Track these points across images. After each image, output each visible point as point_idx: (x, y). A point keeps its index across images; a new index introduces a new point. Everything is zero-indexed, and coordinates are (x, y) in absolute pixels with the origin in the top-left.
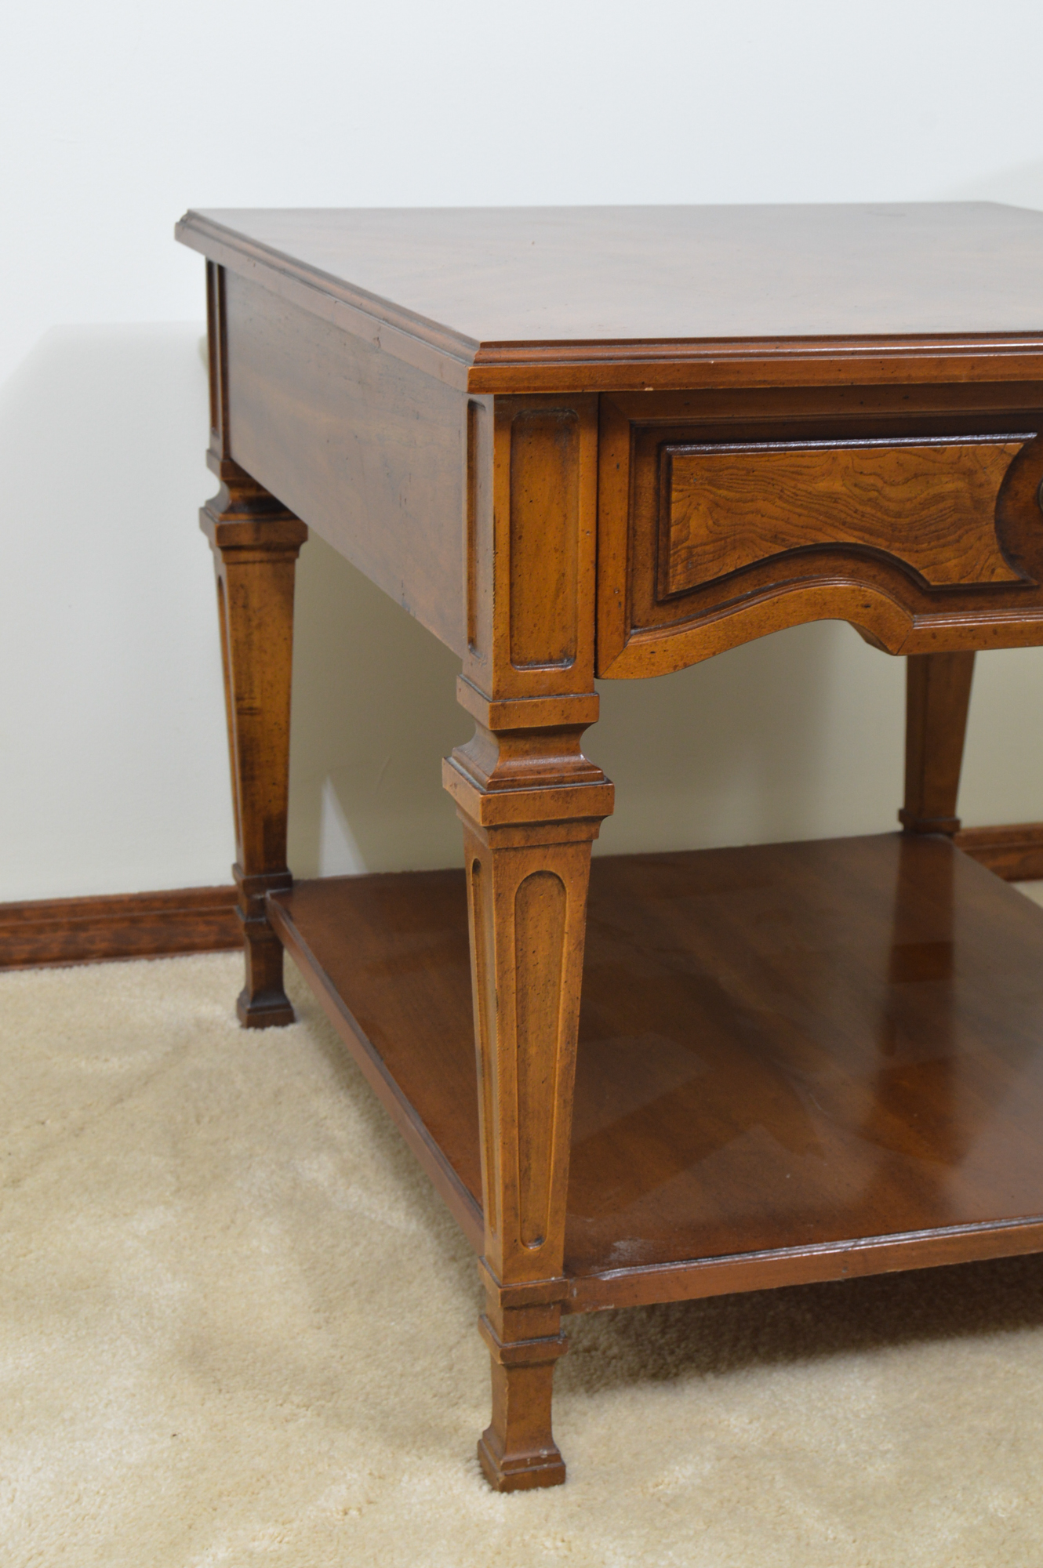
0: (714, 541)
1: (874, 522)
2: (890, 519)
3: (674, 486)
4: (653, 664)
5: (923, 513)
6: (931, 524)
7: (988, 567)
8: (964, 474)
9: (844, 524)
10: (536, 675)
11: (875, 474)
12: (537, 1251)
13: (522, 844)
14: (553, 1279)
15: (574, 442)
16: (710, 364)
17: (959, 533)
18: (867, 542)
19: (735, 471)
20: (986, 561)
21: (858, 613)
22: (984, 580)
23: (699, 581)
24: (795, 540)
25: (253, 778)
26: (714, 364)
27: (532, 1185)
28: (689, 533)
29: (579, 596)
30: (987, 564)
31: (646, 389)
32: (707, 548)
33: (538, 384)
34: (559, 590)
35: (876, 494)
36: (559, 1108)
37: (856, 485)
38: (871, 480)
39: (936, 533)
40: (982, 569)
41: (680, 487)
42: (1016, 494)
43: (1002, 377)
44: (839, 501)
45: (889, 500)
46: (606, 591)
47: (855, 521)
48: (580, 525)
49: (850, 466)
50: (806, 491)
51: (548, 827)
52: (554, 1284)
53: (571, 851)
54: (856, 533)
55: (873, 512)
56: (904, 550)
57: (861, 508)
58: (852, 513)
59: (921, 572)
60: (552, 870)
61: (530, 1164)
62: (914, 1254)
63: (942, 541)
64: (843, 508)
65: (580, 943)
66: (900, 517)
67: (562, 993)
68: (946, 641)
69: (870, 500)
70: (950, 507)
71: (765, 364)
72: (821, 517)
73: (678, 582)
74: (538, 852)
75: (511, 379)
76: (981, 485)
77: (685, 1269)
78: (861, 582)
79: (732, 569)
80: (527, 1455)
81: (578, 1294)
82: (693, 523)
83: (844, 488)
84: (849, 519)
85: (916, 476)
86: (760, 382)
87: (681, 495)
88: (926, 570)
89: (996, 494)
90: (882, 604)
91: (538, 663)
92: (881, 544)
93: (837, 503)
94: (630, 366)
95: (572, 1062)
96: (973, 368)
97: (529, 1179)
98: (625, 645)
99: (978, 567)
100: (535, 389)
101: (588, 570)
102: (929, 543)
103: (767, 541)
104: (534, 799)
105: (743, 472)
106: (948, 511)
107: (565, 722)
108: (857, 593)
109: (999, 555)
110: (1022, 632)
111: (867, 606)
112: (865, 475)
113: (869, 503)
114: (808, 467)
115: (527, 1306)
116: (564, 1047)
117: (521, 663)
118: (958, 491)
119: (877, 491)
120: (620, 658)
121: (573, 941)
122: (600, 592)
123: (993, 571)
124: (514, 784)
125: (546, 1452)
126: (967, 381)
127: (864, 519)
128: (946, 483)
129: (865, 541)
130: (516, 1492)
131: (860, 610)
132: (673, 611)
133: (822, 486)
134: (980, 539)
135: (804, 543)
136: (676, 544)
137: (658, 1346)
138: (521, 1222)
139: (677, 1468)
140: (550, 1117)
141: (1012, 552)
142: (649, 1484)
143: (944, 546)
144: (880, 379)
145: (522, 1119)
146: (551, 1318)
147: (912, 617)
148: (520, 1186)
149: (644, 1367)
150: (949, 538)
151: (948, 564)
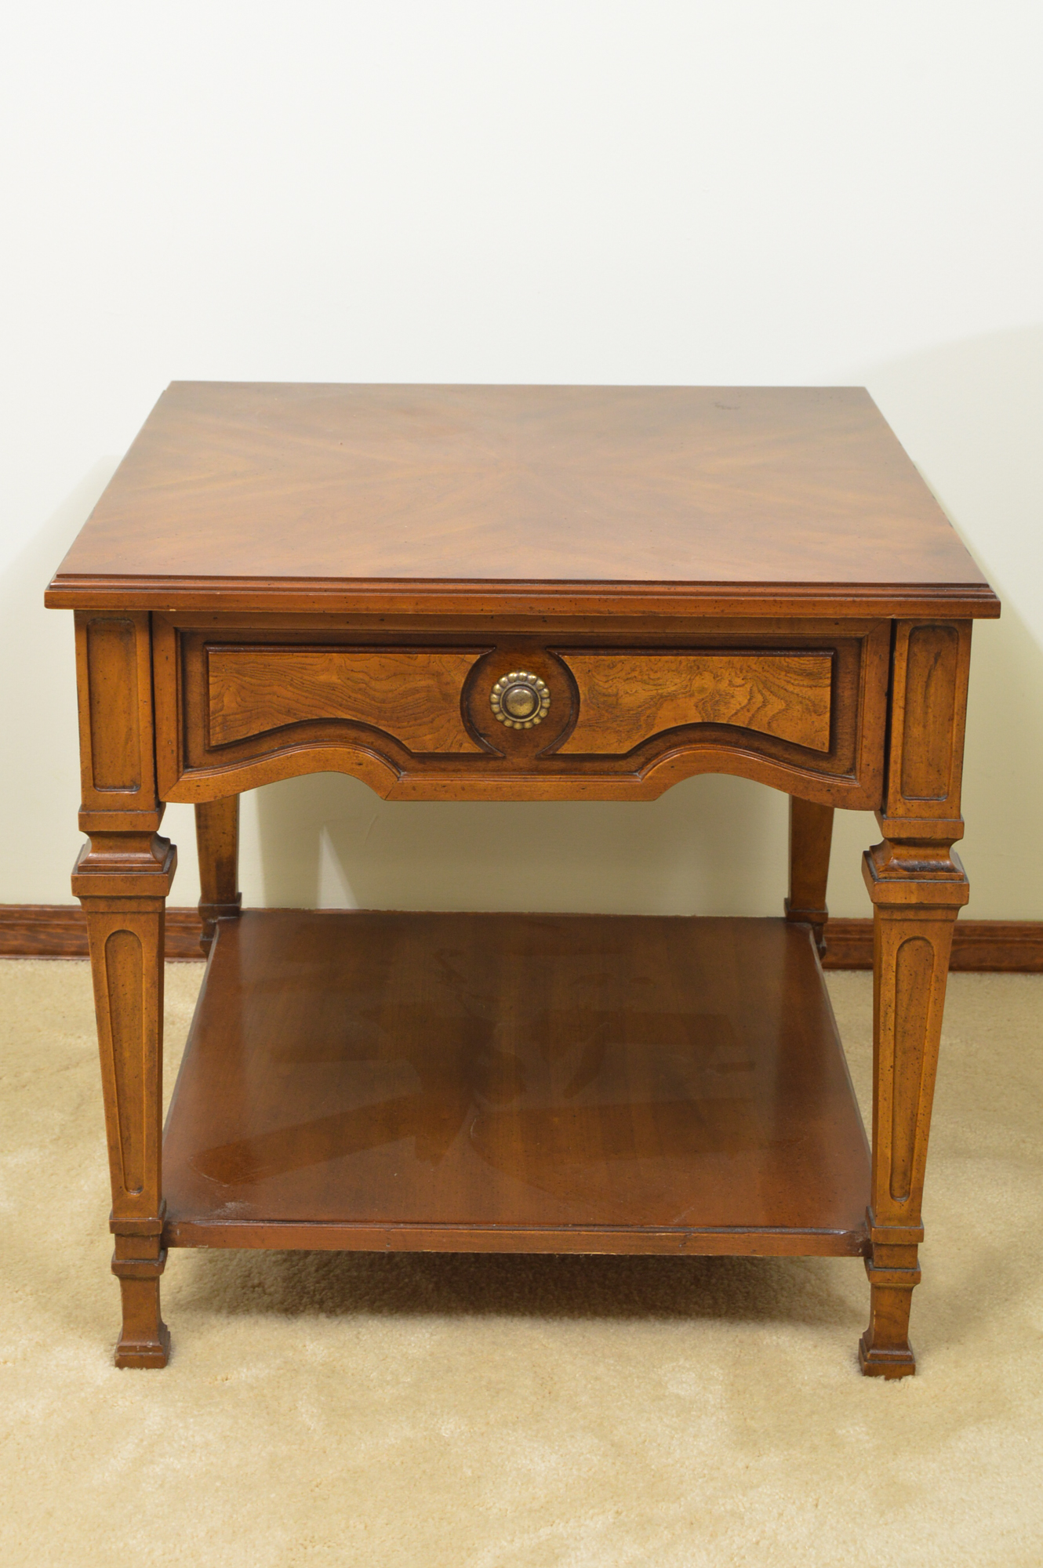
0: (242, 712)
1: (364, 705)
2: (376, 704)
3: (210, 673)
4: (199, 794)
5: (402, 701)
6: (409, 709)
7: (456, 742)
8: (434, 675)
9: (341, 705)
10: (112, 796)
11: (362, 672)
12: (138, 1197)
13: (106, 910)
14: (150, 1218)
15: (134, 641)
16: (217, 595)
17: (432, 716)
18: (360, 719)
19: (255, 665)
20: (455, 737)
21: (353, 769)
22: (453, 750)
23: (232, 739)
24: (304, 715)
25: (206, 827)
26: (219, 595)
28: (223, 706)
29: (141, 744)
30: (456, 739)
31: (171, 610)
32: (237, 716)
33: (93, 604)
34: (128, 739)
35: (364, 686)
36: (146, 1096)
37: (348, 679)
38: (360, 676)
39: (414, 716)
40: (452, 743)
41: (215, 674)
42: (482, 691)
43: (440, 611)
44: (336, 689)
45: (375, 690)
46: (161, 743)
47: (349, 704)
48: (140, 697)
49: (343, 665)
50: (310, 681)
51: (123, 900)
52: (149, 1222)
53: (143, 918)
54: (350, 712)
55: (363, 698)
56: (389, 726)
57: (353, 695)
58: (346, 698)
59: (403, 742)
60: (130, 930)
63: (419, 721)
64: (340, 695)
65: (154, 983)
66: (384, 702)
67: (144, 1016)
68: (425, 793)
69: (360, 689)
70: (423, 698)
71: (257, 596)
72: (323, 700)
73: (217, 739)
74: (119, 917)
75: (74, 600)
76: (448, 684)
77: (262, 1227)
78: (356, 747)
79: (257, 732)
80: (137, 1344)
81: (180, 1234)
82: (226, 700)
83: (339, 681)
84: (344, 702)
86: (254, 608)
87: (216, 679)
88: (407, 741)
89: (460, 690)
90: (372, 763)
91: (115, 788)
92: (371, 721)
94: (159, 594)
95: (154, 1066)
96: (417, 604)
97: (130, 1145)
98: (178, 779)
99: (449, 741)
100: (91, 607)
101: (146, 727)
102: (409, 722)
103: (282, 714)
104: (109, 880)
105: (263, 666)
106: (422, 700)
107: (133, 830)
108: (352, 754)
109: (466, 734)
110: (485, 790)
111: (360, 764)
112: (354, 672)
113: (360, 692)
114: (312, 665)
115: (132, 1235)
116: (148, 1054)
117: (103, 787)
118: (429, 687)
119: (366, 684)
120: (174, 788)
121: (149, 981)
122: (157, 742)
123: (461, 745)
124: (96, 869)
125: (151, 1344)
127: (356, 703)
128: (420, 680)
129: (357, 718)
130: (126, 1369)
131: (355, 766)
132: (220, 757)
133: (323, 678)
134: (449, 721)
135: (310, 717)
136: (214, 713)
137: (306, 1290)
138: (124, 1174)
139: (245, 1370)
140: (142, 1103)
141: (482, 731)
142: (219, 1378)
143: (420, 725)
144: (345, 609)
145: (121, 1101)
146: (151, 1247)
147: (397, 774)
148: (122, 1149)
149: (282, 1303)
150: (425, 720)
151: (424, 738)
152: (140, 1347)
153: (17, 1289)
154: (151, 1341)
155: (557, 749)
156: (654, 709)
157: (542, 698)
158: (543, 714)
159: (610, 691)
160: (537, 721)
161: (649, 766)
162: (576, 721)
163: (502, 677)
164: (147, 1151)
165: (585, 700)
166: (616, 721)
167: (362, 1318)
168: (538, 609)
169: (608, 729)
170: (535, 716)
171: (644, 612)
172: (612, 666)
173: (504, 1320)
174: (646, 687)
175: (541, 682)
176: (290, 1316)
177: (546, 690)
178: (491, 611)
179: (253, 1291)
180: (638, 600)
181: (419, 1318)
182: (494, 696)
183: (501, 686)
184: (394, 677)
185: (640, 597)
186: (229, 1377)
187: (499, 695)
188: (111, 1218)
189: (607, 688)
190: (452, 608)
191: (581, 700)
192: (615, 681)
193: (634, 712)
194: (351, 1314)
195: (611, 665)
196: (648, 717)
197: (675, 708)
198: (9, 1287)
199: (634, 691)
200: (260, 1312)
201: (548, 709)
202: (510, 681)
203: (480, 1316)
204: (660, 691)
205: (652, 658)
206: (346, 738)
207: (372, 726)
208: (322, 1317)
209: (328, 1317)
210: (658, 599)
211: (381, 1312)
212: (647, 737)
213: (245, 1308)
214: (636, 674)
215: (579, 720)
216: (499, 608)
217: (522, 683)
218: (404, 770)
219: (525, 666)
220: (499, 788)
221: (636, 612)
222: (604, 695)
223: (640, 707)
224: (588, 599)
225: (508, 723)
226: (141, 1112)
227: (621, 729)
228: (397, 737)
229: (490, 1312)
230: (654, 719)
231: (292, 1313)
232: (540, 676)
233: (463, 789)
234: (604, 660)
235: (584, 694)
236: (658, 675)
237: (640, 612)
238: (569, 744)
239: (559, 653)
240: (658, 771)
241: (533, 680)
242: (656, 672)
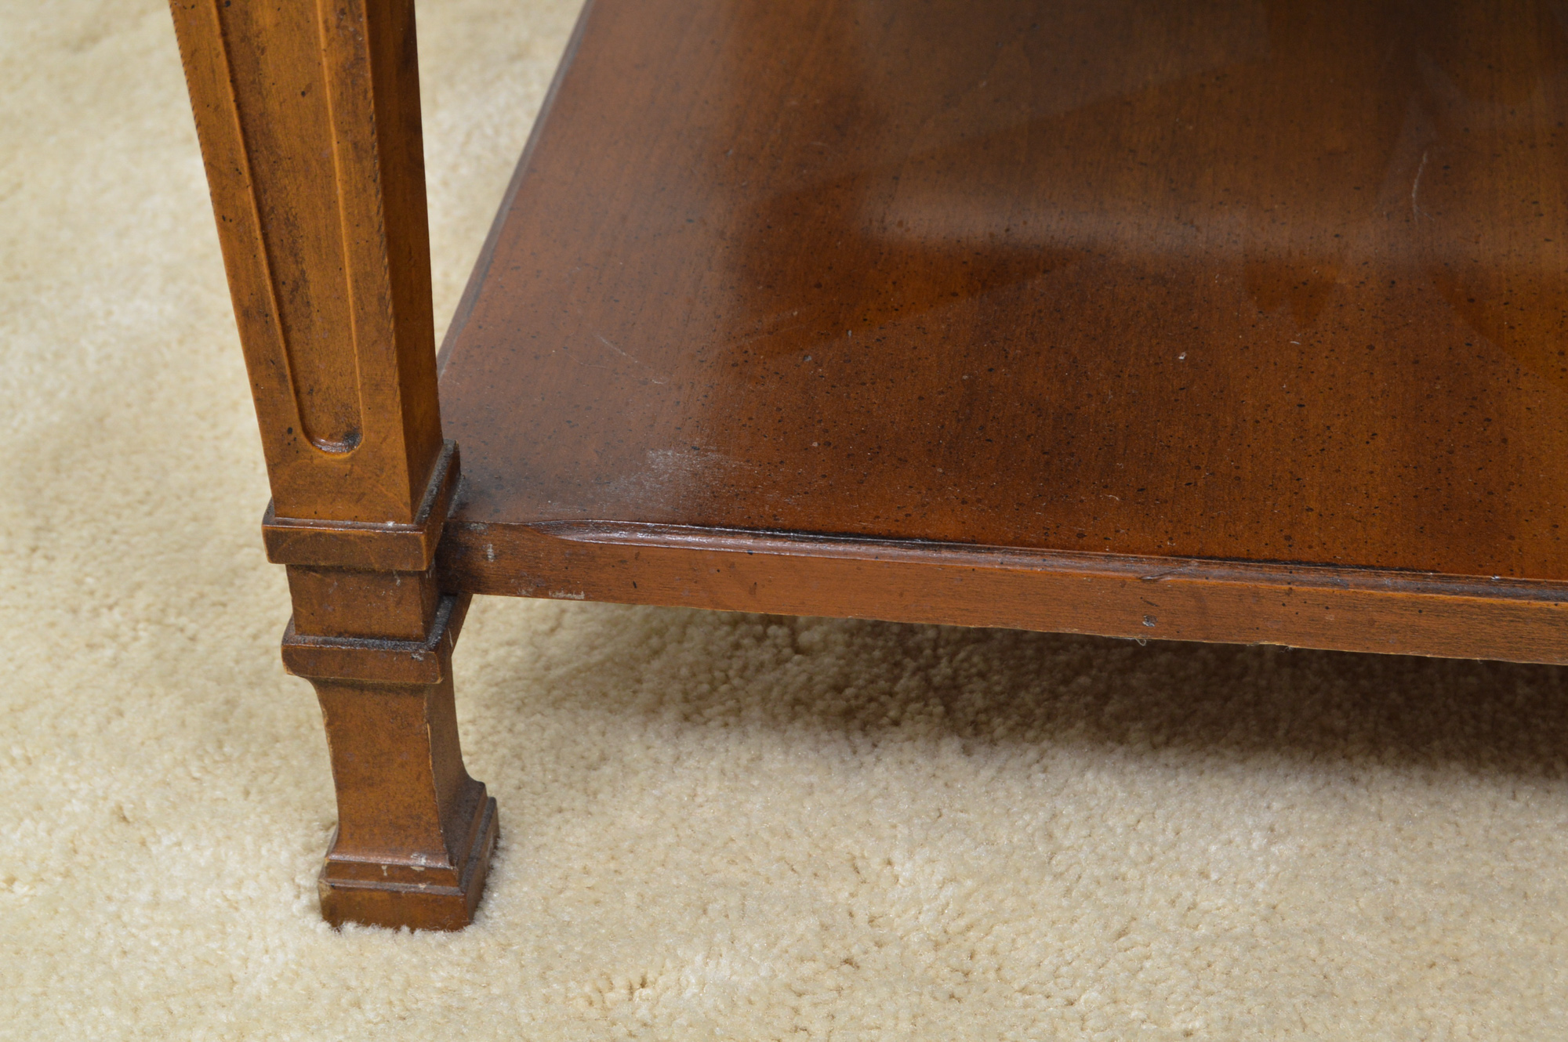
12: (345, 462)
14: (390, 524)
27: (315, 316)
36: (343, 158)
52: (385, 536)
61: (303, 272)
62: (1330, 617)
80: (381, 858)
81: (505, 557)
95: (358, 59)
115: (340, 570)
116: (333, 20)
125: (425, 862)
130: (350, 926)
137: (911, 643)
138: (297, 392)
139: (699, 959)
140: (330, 176)
142: (619, 982)
145: (263, 169)
146: (398, 603)
148: (282, 316)
149: (838, 689)
152: (390, 867)
153: (111, 601)
154: (422, 851)
164: (360, 328)
167: (1064, 762)
173: (1491, 794)
176: (857, 738)
179: (760, 639)
181: (1237, 769)
186: (650, 977)
188: (265, 521)
194: (1035, 741)
198: (92, 593)
200: (772, 723)
203: (1417, 772)
208: (950, 747)
209: (967, 751)
211: (1122, 740)
213: (731, 703)
226: (331, 205)
229: (1448, 755)
231: (863, 728)
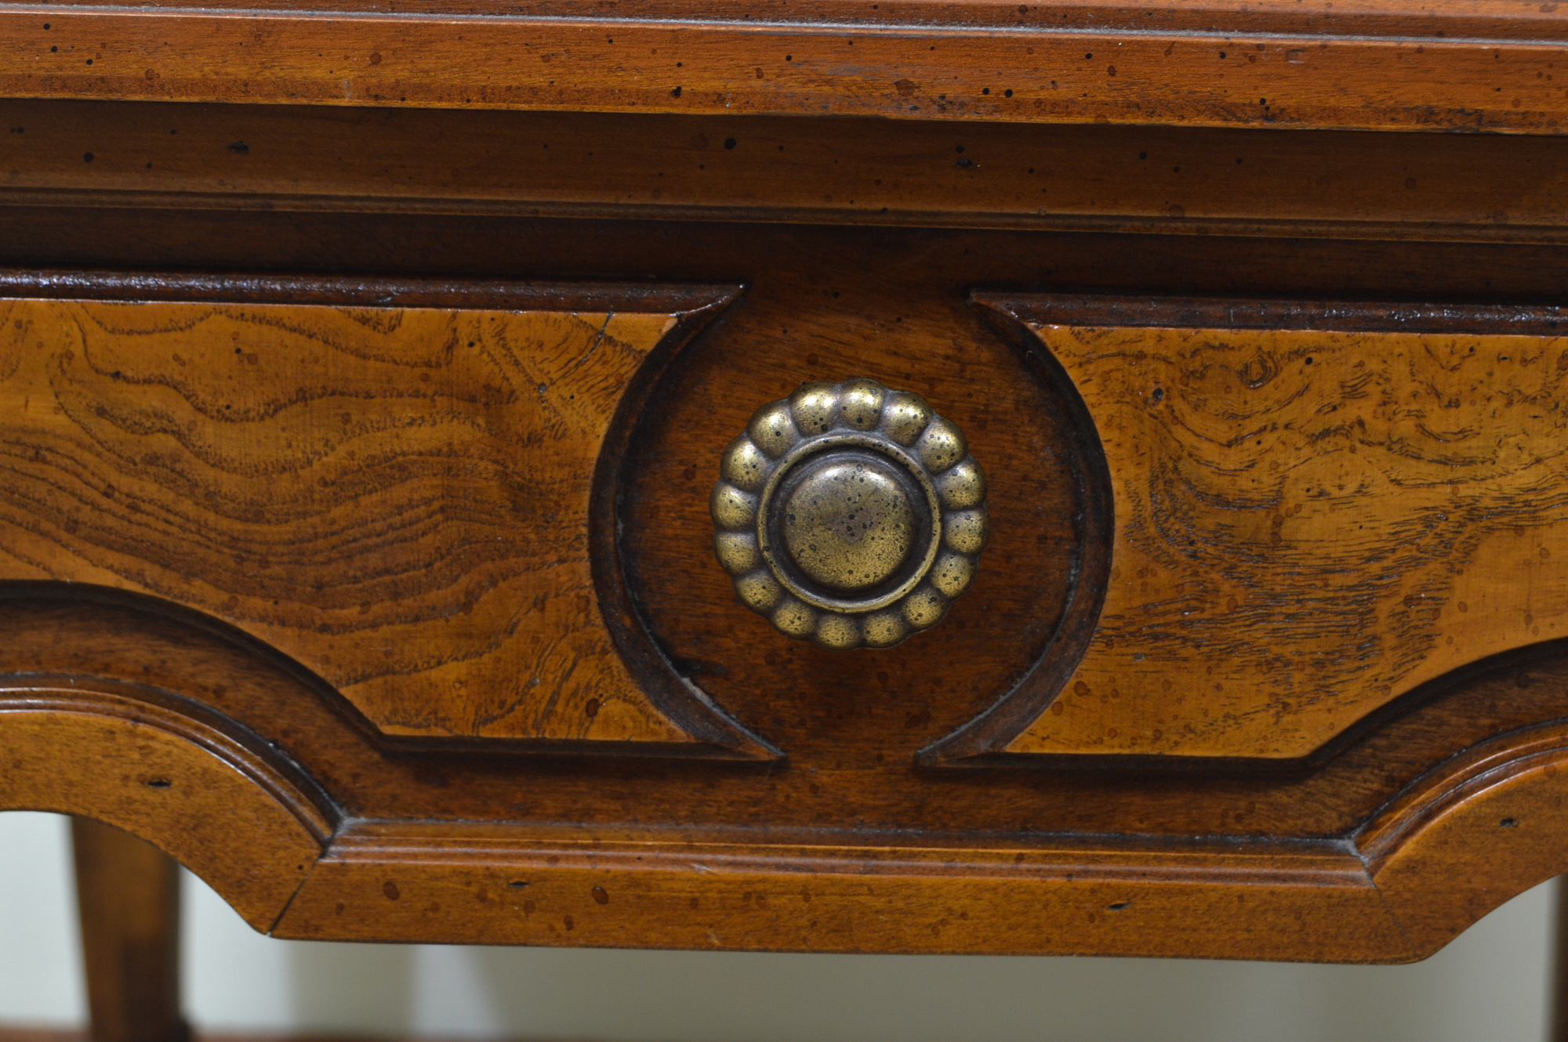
1: (173, 529)
2: (225, 524)
5: (337, 512)
6: (367, 549)
7: (575, 694)
8: (472, 399)
9: (72, 526)
11: (162, 381)
17: (465, 582)
18: (156, 586)
20: (566, 676)
21: (130, 801)
22: (559, 732)
30: (571, 685)
35: (172, 442)
37: (101, 412)
38: (153, 399)
39: (387, 578)
40: (553, 701)
42: (689, 474)
43: (483, 93)
44: (49, 456)
45: (219, 464)
47: (109, 521)
49: (78, 350)
54: (114, 558)
55: (168, 497)
56: (283, 622)
57: (125, 483)
58: (95, 496)
59: (346, 692)
63: (408, 602)
64: (66, 479)
66: (258, 517)
68: (435, 908)
69: (153, 459)
70: (428, 502)
76: (533, 440)
78: (142, 709)
83: (62, 419)
84: (86, 514)
85: (303, 396)
88: (360, 686)
89: (590, 469)
90: (209, 779)
93: (45, 461)
96: (376, 59)
99: (542, 692)
102: (365, 605)
106: (422, 510)
108: (122, 739)
109: (615, 661)
110: (694, 903)
111: (160, 783)
112: (126, 379)
113: (152, 469)
118: (452, 453)
119: (178, 435)
123: (592, 708)
126: (356, 103)
127: (137, 517)
128: (411, 424)
129: (146, 585)
131: (135, 791)
134: (540, 604)
141: (687, 651)
143: (417, 619)
144: (48, 81)
147: (320, 826)
150: (433, 596)
151: (435, 674)
155: (1010, 736)
156: (1436, 567)
157: (948, 509)
158: (952, 576)
159: (1244, 482)
160: (923, 610)
161: (1405, 814)
162: (1094, 614)
163: (766, 409)
165: (1138, 523)
166: (1266, 618)
168: (935, 93)
169: (1232, 649)
170: (915, 591)
171: (1429, 114)
172: (1265, 369)
174: (1408, 469)
175: (942, 437)
177: (965, 473)
178: (720, 99)
180: (1401, 54)
182: (734, 495)
183: (763, 449)
184: (298, 407)
185: (1410, 42)
187: (752, 489)
189: (1235, 473)
190: (539, 81)
191: (1119, 524)
192: (1269, 439)
193: (1351, 580)
195: (1256, 369)
196: (1409, 601)
197: (1528, 563)
199: (1351, 487)
201: (972, 557)
202: (804, 427)
204: (1464, 491)
205: (1441, 340)
206: (107, 668)
207: (212, 621)
210: (1497, 54)
212: (1399, 689)
214: (1363, 409)
215: (1108, 609)
216: (757, 84)
217: (856, 436)
218: (357, 809)
219: (870, 366)
220: (752, 897)
221: (1392, 114)
222: (1221, 500)
223: (1376, 556)
224: (1170, 48)
225: (790, 619)
227: (1289, 651)
228: (318, 670)
230: (1436, 612)
232: (939, 408)
233: (601, 897)
234: (1223, 347)
235: (1134, 496)
236: (1464, 416)
237: (1410, 112)
238: (1058, 709)
239: (1025, 314)
240: (1442, 839)
241: (905, 424)
242: (1455, 404)
